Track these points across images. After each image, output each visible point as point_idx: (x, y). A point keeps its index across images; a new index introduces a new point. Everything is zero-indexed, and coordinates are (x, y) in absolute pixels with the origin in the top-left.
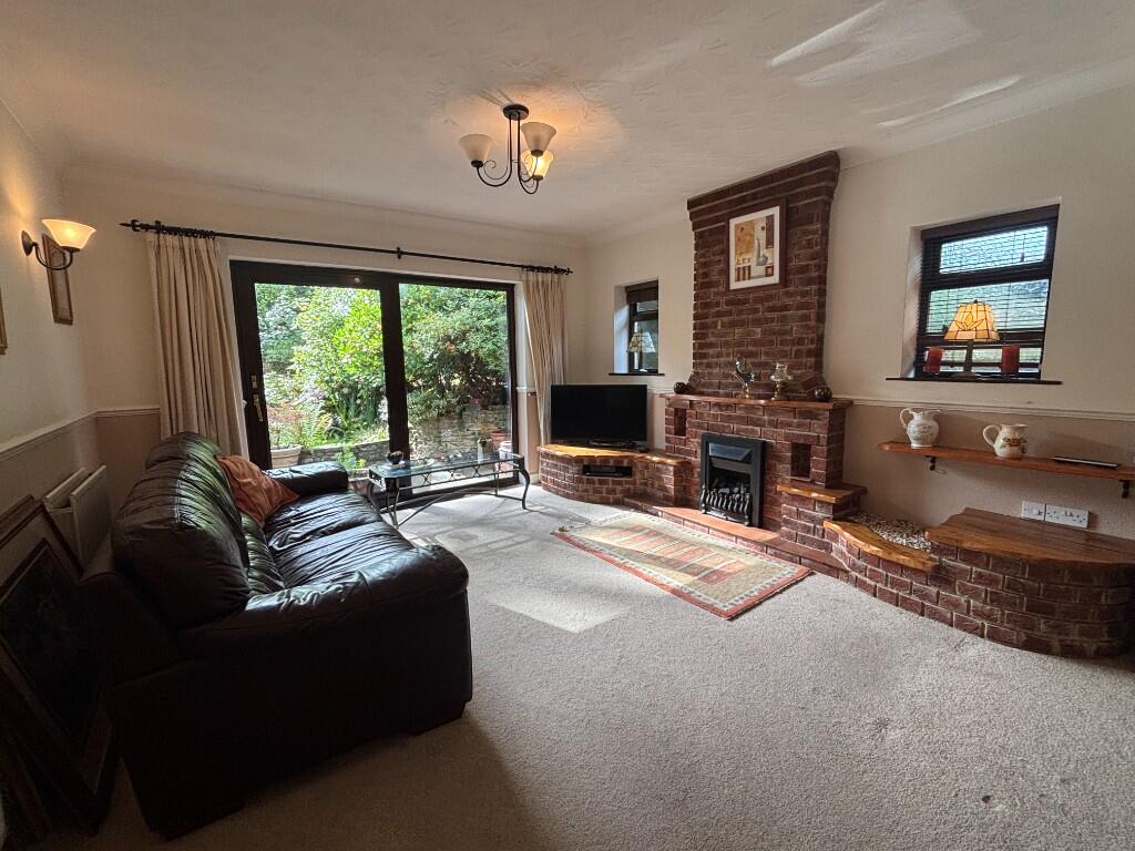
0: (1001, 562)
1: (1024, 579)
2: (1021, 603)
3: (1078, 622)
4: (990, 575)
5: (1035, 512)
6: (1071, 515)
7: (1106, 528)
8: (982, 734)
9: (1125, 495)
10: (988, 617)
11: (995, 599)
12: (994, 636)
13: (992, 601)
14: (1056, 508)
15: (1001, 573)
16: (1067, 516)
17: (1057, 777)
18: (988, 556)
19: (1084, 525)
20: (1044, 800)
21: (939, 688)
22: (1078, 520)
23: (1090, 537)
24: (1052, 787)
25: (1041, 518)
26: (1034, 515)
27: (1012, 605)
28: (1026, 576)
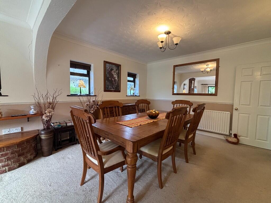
0: (8, 147)
1: (16, 149)
2: (16, 156)
3: (29, 153)
4: (6, 153)
5: (7, 132)
6: (17, 129)
7: (25, 130)
8: (28, 193)
9: (28, 121)
10: (7, 165)
11: (8, 159)
12: (10, 170)
13: (7, 160)
14: (12, 129)
15: (9, 151)
16: (16, 130)
17: (49, 186)
18: (4, 148)
19: (20, 131)
20: (51, 192)
21: (7, 194)
22: (19, 130)
23: (22, 133)
24: (50, 189)
25: (9, 133)
26: (7, 133)
27: (13, 158)
28: (16, 148)
